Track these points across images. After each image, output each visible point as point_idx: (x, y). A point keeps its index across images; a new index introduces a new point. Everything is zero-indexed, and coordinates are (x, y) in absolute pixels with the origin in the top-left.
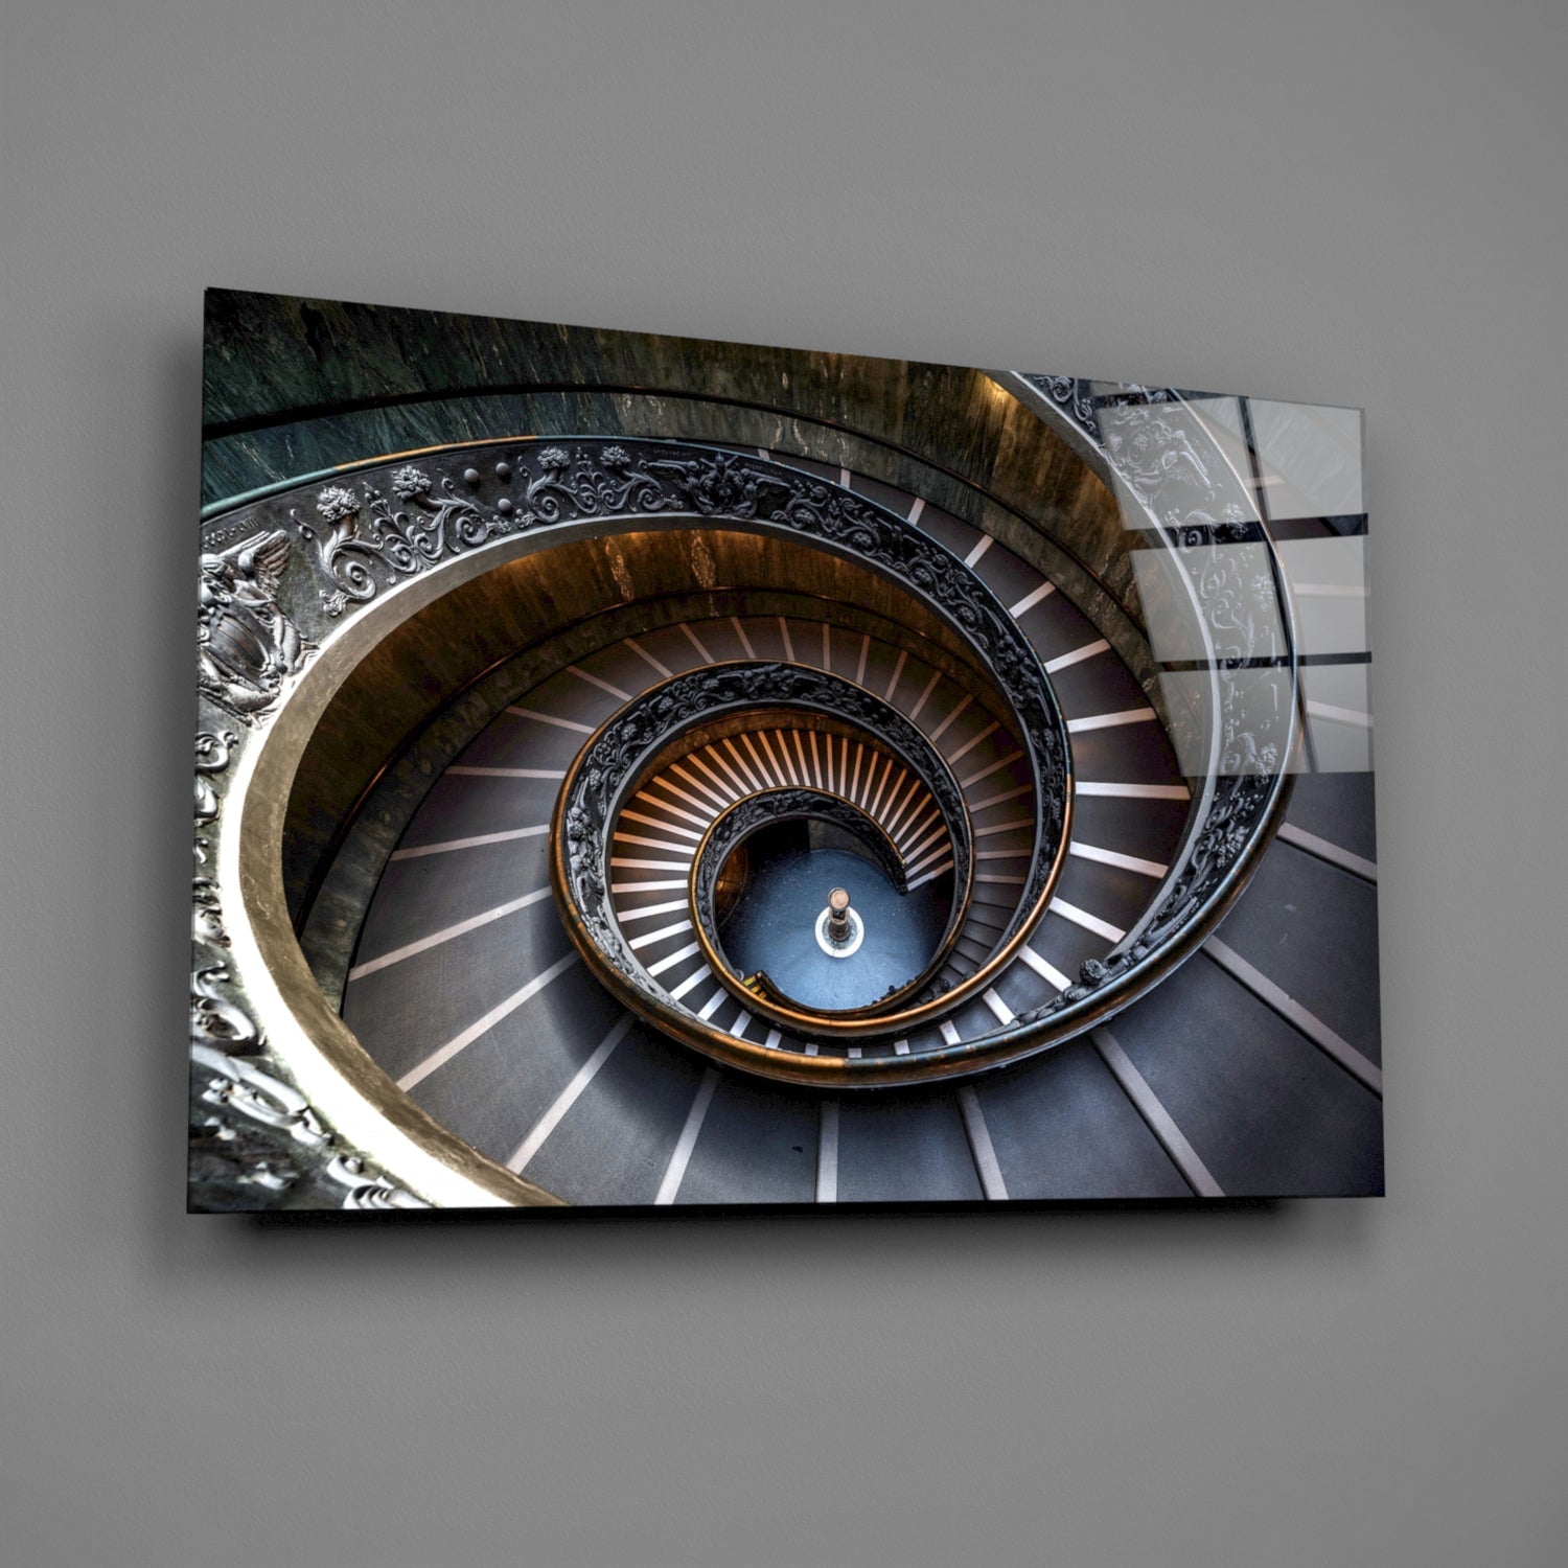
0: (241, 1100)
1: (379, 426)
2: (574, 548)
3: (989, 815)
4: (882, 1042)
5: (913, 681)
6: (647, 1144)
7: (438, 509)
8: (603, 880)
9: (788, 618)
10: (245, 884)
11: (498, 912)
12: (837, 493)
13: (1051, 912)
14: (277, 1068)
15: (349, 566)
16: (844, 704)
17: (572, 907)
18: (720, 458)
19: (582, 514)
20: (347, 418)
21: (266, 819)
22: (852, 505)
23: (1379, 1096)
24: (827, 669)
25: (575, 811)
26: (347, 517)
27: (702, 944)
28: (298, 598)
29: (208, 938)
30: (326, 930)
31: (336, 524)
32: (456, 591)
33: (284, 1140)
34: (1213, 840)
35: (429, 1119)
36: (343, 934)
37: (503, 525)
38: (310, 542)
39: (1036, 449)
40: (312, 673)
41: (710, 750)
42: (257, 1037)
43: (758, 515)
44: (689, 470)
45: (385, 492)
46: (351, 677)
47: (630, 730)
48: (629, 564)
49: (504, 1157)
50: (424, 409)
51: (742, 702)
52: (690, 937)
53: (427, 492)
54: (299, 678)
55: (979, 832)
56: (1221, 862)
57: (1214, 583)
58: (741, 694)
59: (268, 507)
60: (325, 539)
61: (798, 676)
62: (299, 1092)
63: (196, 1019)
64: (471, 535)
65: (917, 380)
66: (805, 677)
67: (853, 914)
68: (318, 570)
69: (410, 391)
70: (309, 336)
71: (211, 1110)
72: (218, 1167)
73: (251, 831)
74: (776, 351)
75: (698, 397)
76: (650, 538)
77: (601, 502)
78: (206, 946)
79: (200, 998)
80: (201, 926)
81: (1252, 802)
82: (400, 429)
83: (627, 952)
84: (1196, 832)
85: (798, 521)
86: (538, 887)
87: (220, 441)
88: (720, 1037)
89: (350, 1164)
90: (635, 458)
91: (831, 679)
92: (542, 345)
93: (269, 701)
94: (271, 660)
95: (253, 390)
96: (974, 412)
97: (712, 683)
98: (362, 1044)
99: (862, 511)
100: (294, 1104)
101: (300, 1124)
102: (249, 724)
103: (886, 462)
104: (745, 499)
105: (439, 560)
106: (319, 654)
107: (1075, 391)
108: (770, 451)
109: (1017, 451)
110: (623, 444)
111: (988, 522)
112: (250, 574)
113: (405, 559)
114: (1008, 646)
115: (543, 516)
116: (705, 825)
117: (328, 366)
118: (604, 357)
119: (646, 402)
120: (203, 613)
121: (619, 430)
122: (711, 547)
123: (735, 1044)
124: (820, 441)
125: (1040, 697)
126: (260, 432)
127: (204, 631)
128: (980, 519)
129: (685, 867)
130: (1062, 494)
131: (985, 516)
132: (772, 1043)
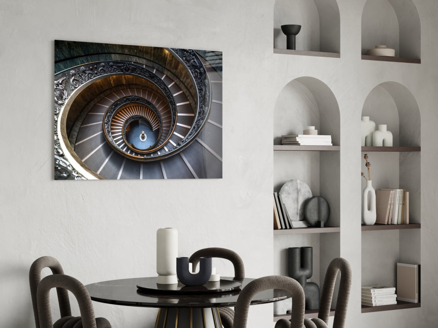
0: (61, 163)
1: (78, 60)
2: (106, 79)
3: (165, 119)
4: (149, 154)
5: (154, 98)
6: (116, 170)
7: (86, 73)
8: (110, 130)
9: (136, 89)
10: (61, 131)
11: (95, 135)
12: (143, 68)
13: (174, 134)
14: (66, 158)
15: (75, 82)
16: (144, 102)
17: (106, 134)
18: (126, 64)
19: (107, 73)
20: (74, 59)
21: (64, 121)
22: (145, 70)
23: (222, 163)
24: (141, 96)
25: (106, 119)
26: (74, 75)
27: (124, 139)
28: (68, 88)
29: (56, 139)
30: (72, 138)
31: (73, 76)
32: (89, 86)
33: (67, 169)
34: (198, 122)
35: (86, 166)
36: (74, 138)
37: (96, 75)
38: (69, 79)
39: (172, 60)
40: (70, 99)
41: (125, 109)
42: (63, 154)
43: (132, 72)
44: (122, 66)
45: (79, 71)
46: (75, 99)
47: (113, 107)
48: (113, 81)
49: (96, 172)
50: (85, 58)
51: (129, 102)
52: (122, 138)
53: (85, 70)
54: (68, 100)
55: (163, 122)
56: (199, 126)
57: (199, 81)
58: (129, 101)
59: (63, 74)
60: (71, 78)
61: (137, 98)
62: (69, 162)
63: (55, 151)
64: (91, 77)
65: (155, 50)
66: (139, 98)
67: (145, 135)
68: (70, 83)
69: (82, 55)
70: (69, 47)
71: (57, 164)
72: (58, 173)
73: (62, 123)
74: (134, 46)
75: (123, 54)
76: (116, 77)
77: (109, 71)
78: (56, 140)
79: (55, 148)
80: (55, 137)
81: (204, 116)
82: (81, 61)
83: (113, 141)
84: (195, 121)
85: (138, 73)
86: (101, 131)
87: (57, 64)
88: (126, 154)
89: (76, 173)
90: (114, 64)
91: (142, 98)
92: (101, 47)
93: (64, 103)
94: (64, 97)
95: (61, 56)
96: (163, 55)
97: (125, 99)
98: (77, 155)
99: (147, 71)
100: (68, 164)
101: (69, 167)
102: (61, 107)
103: (150, 63)
104: (130, 70)
105: (87, 81)
106: (71, 96)
107: (178, 50)
108: (133, 62)
109: (169, 61)
110: (112, 62)
111: (165, 72)
112: (61, 84)
113: (82, 81)
114: (168, 92)
115: (101, 74)
116: (124, 121)
117: (71, 52)
118: (110, 48)
119: (116, 55)
120: (55, 90)
121: (112, 60)
122: (125, 77)
123: (128, 154)
124: (141, 60)
125: (173, 100)
126: (62, 62)
127: (55, 93)
128: (164, 72)
129: (121, 128)
130: (176, 67)
131: (165, 71)
132: (134, 154)
